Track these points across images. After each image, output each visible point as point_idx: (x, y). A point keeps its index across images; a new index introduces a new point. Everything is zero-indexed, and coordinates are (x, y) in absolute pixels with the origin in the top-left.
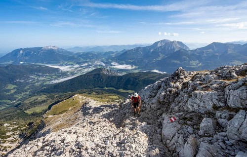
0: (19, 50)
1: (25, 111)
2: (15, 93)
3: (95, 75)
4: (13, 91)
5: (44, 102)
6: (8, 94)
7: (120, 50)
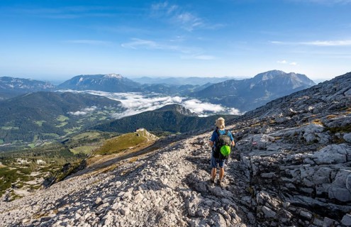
0: (79, 77)
1: (71, 150)
2: (66, 127)
3: (166, 112)
4: (63, 124)
5: (95, 140)
6: (58, 126)
7: (202, 84)
